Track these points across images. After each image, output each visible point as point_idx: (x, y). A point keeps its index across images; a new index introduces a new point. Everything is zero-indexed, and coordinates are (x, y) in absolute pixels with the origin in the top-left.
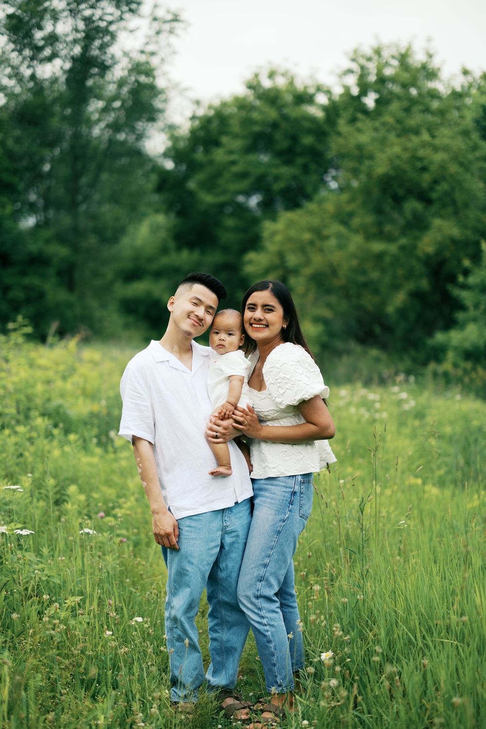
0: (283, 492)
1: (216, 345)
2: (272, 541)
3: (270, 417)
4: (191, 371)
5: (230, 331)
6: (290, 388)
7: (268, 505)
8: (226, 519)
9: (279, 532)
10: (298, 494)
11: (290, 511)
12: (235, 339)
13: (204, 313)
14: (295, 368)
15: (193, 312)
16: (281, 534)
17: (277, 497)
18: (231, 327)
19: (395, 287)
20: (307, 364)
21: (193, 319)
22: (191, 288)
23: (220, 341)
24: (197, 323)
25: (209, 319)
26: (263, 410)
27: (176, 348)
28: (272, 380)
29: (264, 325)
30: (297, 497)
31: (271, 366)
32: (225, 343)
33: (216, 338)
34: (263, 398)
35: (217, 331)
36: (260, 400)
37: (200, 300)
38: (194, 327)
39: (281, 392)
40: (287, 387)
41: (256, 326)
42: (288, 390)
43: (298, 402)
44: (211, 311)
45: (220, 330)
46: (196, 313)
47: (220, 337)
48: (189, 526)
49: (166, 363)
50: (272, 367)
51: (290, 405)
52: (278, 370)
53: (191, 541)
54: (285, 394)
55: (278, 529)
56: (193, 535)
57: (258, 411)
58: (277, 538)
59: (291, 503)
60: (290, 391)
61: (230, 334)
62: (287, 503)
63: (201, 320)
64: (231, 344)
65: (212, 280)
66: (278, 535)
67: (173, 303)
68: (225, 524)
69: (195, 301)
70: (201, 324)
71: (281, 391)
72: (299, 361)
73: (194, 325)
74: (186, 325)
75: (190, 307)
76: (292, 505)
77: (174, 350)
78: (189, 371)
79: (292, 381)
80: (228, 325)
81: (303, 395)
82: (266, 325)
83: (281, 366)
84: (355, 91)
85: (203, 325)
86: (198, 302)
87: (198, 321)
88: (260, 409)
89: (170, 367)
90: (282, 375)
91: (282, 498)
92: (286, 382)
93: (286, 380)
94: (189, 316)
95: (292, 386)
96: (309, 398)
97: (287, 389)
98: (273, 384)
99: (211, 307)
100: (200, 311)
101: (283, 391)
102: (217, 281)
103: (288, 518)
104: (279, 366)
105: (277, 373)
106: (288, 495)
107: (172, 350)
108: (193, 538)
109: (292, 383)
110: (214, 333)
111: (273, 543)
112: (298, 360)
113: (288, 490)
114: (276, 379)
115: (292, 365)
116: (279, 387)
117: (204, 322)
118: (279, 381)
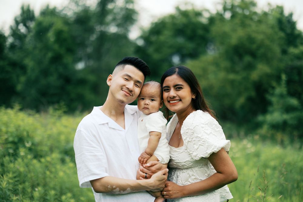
1: (142, 108)
3: (186, 166)
4: (125, 129)
5: (153, 97)
6: (202, 144)
12: (156, 104)
13: (133, 86)
14: (205, 129)
15: (124, 85)
18: (153, 94)
20: (214, 126)
21: (125, 91)
22: (124, 68)
23: (146, 105)
24: (128, 93)
25: (137, 90)
26: (181, 161)
27: (113, 112)
28: (189, 139)
29: (178, 100)
31: (186, 128)
32: (149, 107)
33: (142, 103)
34: (180, 152)
35: (143, 97)
36: (178, 154)
37: (129, 76)
38: (126, 97)
40: (200, 143)
41: (172, 102)
42: (201, 146)
43: (209, 155)
44: (138, 84)
45: (145, 97)
46: (127, 86)
47: (145, 102)
49: (106, 125)
50: (188, 129)
51: (203, 157)
52: (192, 131)
57: (177, 162)
60: (202, 147)
61: (153, 100)
63: (131, 91)
64: (153, 107)
65: (139, 62)
67: (111, 79)
69: (126, 77)
70: (131, 95)
71: (196, 147)
72: (207, 124)
73: (126, 95)
74: (120, 95)
75: (123, 82)
77: (112, 114)
78: (123, 129)
79: (203, 139)
80: (151, 93)
82: (179, 100)
83: (194, 128)
84: (222, 12)
85: (133, 95)
86: (128, 78)
87: (129, 92)
88: (178, 160)
89: (110, 128)
90: (195, 135)
92: (199, 140)
93: (198, 139)
94: (122, 88)
95: (203, 143)
96: (218, 150)
97: (200, 145)
98: (190, 142)
99: (138, 82)
100: (130, 85)
102: (143, 62)
104: (192, 128)
105: (192, 134)
107: (110, 115)
109: (203, 140)
110: (141, 99)
112: (207, 122)
114: (192, 138)
115: (203, 127)
116: (194, 144)
117: (133, 92)
118: (194, 139)
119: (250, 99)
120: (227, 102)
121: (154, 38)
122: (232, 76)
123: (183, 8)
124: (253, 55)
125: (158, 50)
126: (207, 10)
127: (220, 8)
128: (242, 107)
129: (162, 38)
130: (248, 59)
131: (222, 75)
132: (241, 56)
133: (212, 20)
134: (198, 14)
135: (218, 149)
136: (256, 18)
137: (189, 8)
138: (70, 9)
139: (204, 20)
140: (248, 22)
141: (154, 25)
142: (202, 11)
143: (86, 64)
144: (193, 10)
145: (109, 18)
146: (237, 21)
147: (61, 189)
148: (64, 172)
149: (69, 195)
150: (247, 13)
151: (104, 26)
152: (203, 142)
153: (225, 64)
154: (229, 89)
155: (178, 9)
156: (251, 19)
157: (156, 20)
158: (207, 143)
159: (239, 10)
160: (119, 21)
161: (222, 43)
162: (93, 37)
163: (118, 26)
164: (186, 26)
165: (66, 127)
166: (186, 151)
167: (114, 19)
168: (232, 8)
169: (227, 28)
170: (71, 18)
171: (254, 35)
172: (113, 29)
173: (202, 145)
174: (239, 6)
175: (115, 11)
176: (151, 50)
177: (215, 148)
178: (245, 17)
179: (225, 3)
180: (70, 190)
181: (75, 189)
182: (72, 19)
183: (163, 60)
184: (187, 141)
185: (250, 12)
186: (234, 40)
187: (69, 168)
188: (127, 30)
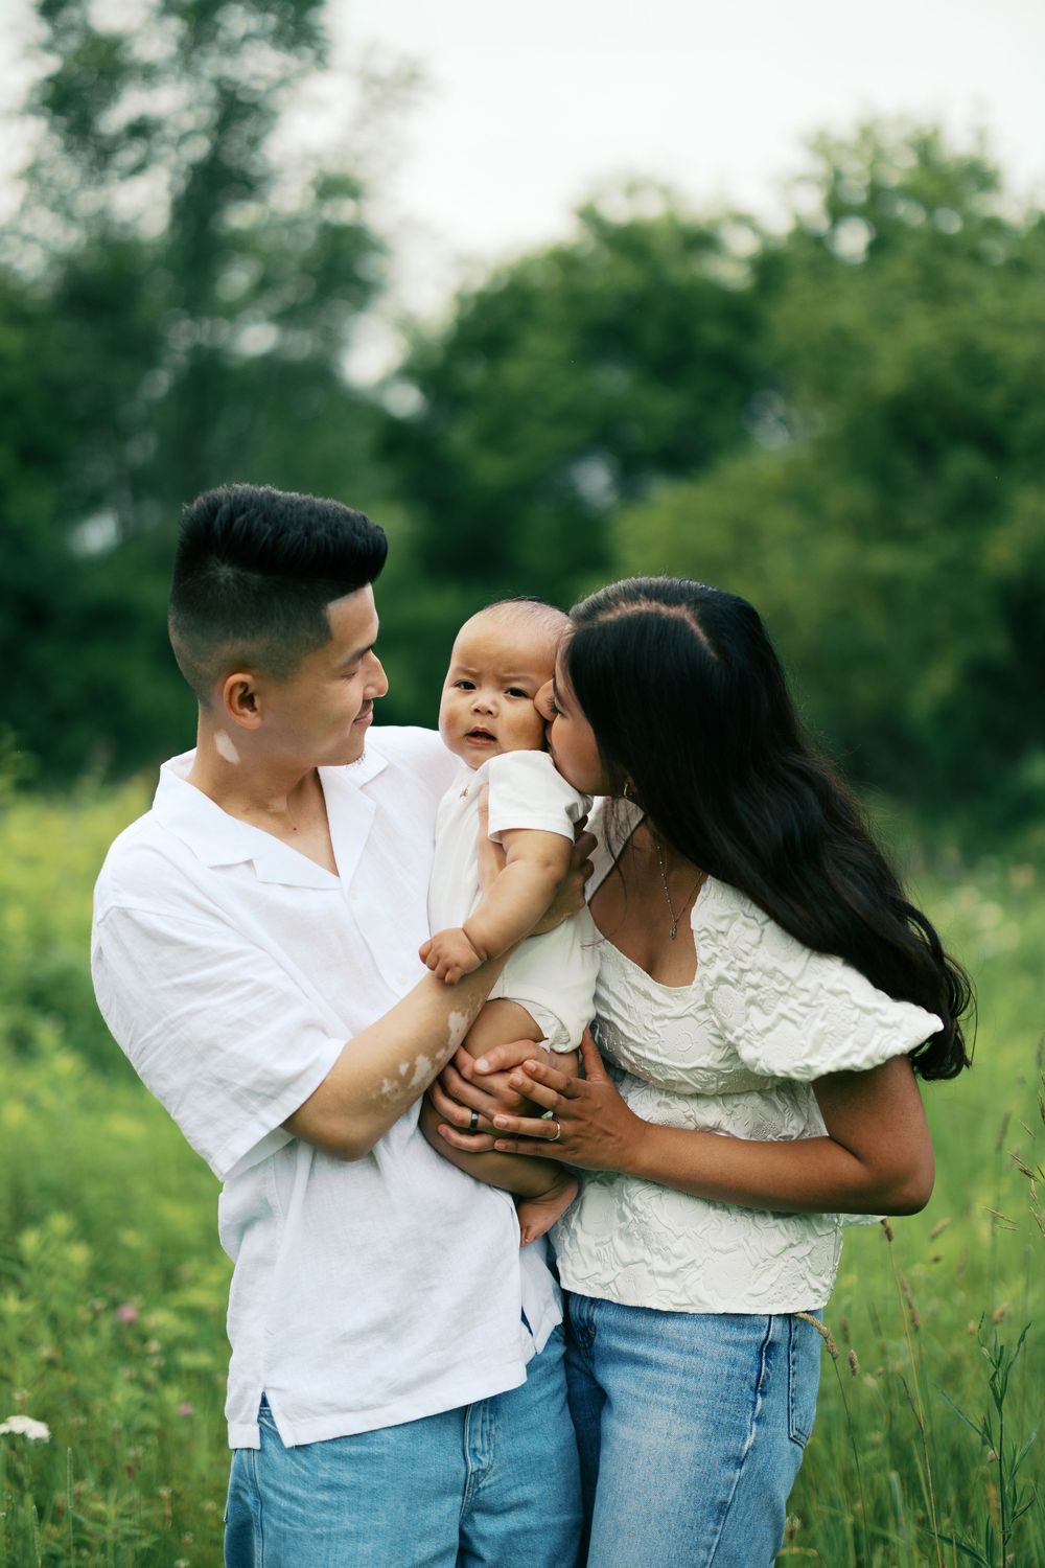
0: (727, 1343)
1: (461, 732)
2: (697, 1546)
5: (517, 679)
6: (791, 1015)
7: (672, 1401)
8: (478, 1443)
9: (723, 1509)
10: (783, 1351)
11: (759, 1420)
16: (731, 1513)
17: (707, 1367)
18: (520, 661)
19: (927, 650)
23: (479, 717)
26: (666, 1060)
28: (728, 968)
30: (780, 1362)
32: (498, 727)
33: (463, 704)
35: (466, 678)
39: (759, 1026)
40: (782, 1008)
42: (784, 1023)
45: (480, 674)
47: (476, 701)
48: (332, 1487)
50: (726, 917)
53: (340, 1546)
54: (769, 1036)
55: (720, 1497)
56: (347, 1522)
57: (644, 1059)
58: (715, 1533)
59: (760, 1388)
60: (792, 1028)
61: (515, 693)
62: (746, 1389)
64: (517, 730)
66: (719, 1519)
68: (473, 1466)
76: (763, 1394)
80: (509, 655)
81: (846, 1056)
84: (822, 223)
88: (656, 1052)
91: (727, 1369)
95: (803, 1010)
97: (783, 1016)
101: (767, 1021)
103: (753, 1448)
105: (747, 947)
106: (747, 1357)
108: (348, 1534)
109: (805, 997)
110: (457, 685)
111: (703, 1554)
113: (746, 1336)
114: (743, 971)
116: (751, 1002)
118: (752, 978)
119: (981, 674)
120: (866, 691)
121: (474, 375)
122: (884, 560)
123: (619, 211)
124: (992, 442)
125: (496, 437)
126: (743, 220)
127: (811, 204)
128: (946, 715)
129: (517, 372)
130: (963, 464)
131: (834, 553)
132: (926, 453)
133: (770, 268)
134: (700, 241)
135: (869, 1059)
136: (998, 251)
137: (649, 209)
138: (28, 239)
139: (730, 271)
140: (958, 272)
141: (471, 306)
142: (715, 224)
143: (123, 526)
144: (672, 218)
145: (237, 279)
146: (900, 268)
147: (17, 1193)
148: (30, 1101)
149: (60, 1223)
150: (952, 224)
151: (207, 324)
152: (802, 1004)
153: (849, 496)
154: (874, 626)
155: (589, 216)
156: (977, 258)
157: (479, 282)
158: (823, 1019)
159: (909, 214)
160: (288, 294)
161: (828, 390)
162: (160, 383)
163: (287, 318)
164: (637, 304)
165: (31, 861)
166: (702, 1015)
167: (263, 285)
168: (875, 205)
169: (849, 311)
170: (35, 283)
171: (990, 340)
172: (256, 339)
173: (793, 1022)
174: (910, 193)
175: (267, 242)
176: (460, 437)
177: (856, 1052)
178: (944, 245)
179: (832, 175)
180: (65, 1198)
181: (92, 1193)
182: (43, 293)
183: (525, 491)
184: (712, 974)
185: (967, 218)
186: (888, 373)
187: (55, 1084)
188: (333, 341)
